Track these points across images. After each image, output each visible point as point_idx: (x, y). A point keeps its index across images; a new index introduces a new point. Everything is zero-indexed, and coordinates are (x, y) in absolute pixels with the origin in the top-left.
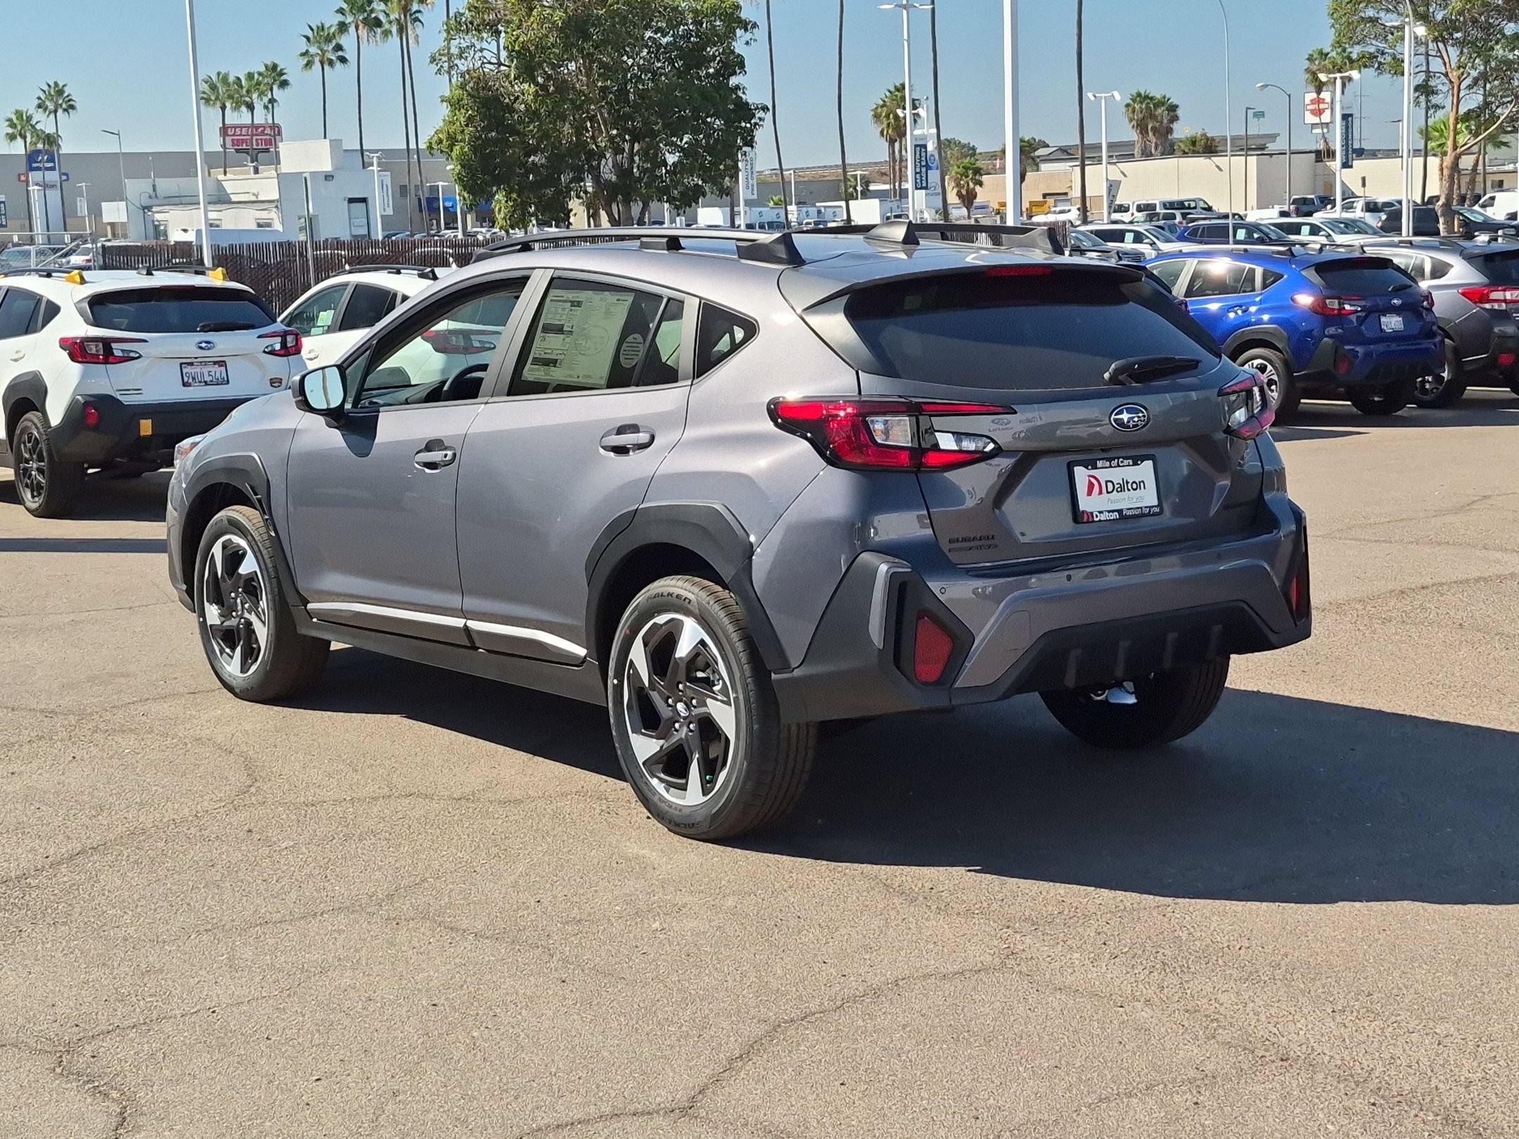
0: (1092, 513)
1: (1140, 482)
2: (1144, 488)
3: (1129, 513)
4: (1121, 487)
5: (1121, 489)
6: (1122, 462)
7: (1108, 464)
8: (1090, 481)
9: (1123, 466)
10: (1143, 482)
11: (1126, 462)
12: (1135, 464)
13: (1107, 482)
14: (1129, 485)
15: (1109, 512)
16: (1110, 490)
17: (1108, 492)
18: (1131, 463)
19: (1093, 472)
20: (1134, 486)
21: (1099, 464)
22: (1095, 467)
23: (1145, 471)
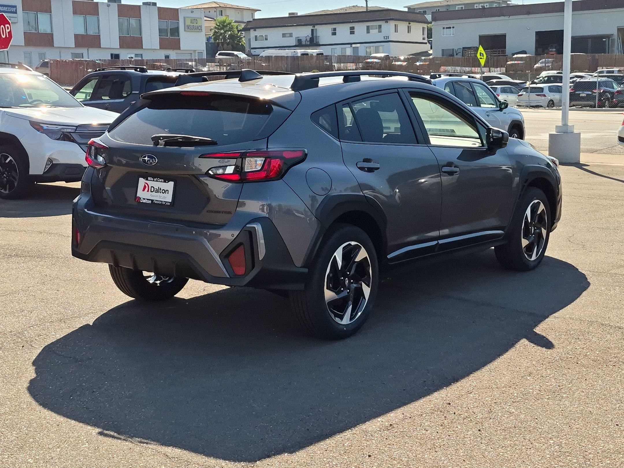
0: (140, 198)
1: (166, 190)
2: (168, 193)
3: (156, 202)
4: (157, 190)
5: (157, 191)
6: (159, 180)
7: (152, 179)
8: (145, 185)
9: (159, 182)
10: (168, 190)
11: (160, 180)
12: (165, 182)
13: (152, 187)
14: (161, 191)
15: (148, 199)
16: (152, 191)
17: (151, 192)
18: (163, 181)
19: (147, 182)
20: (163, 191)
21: (149, 178)
22: (147, 180)
23: (170, 186)
